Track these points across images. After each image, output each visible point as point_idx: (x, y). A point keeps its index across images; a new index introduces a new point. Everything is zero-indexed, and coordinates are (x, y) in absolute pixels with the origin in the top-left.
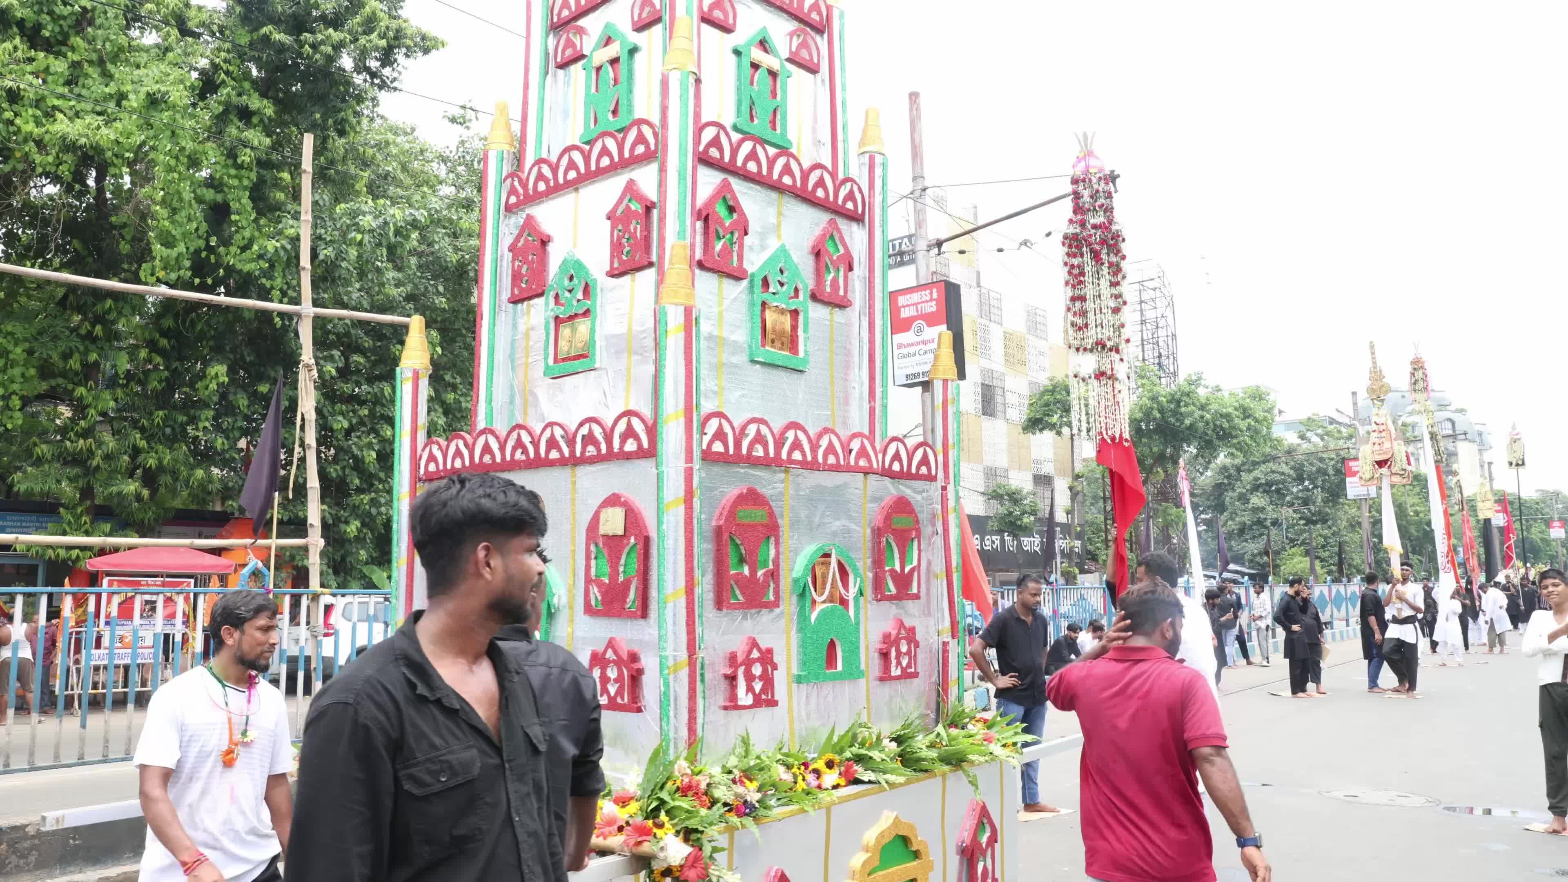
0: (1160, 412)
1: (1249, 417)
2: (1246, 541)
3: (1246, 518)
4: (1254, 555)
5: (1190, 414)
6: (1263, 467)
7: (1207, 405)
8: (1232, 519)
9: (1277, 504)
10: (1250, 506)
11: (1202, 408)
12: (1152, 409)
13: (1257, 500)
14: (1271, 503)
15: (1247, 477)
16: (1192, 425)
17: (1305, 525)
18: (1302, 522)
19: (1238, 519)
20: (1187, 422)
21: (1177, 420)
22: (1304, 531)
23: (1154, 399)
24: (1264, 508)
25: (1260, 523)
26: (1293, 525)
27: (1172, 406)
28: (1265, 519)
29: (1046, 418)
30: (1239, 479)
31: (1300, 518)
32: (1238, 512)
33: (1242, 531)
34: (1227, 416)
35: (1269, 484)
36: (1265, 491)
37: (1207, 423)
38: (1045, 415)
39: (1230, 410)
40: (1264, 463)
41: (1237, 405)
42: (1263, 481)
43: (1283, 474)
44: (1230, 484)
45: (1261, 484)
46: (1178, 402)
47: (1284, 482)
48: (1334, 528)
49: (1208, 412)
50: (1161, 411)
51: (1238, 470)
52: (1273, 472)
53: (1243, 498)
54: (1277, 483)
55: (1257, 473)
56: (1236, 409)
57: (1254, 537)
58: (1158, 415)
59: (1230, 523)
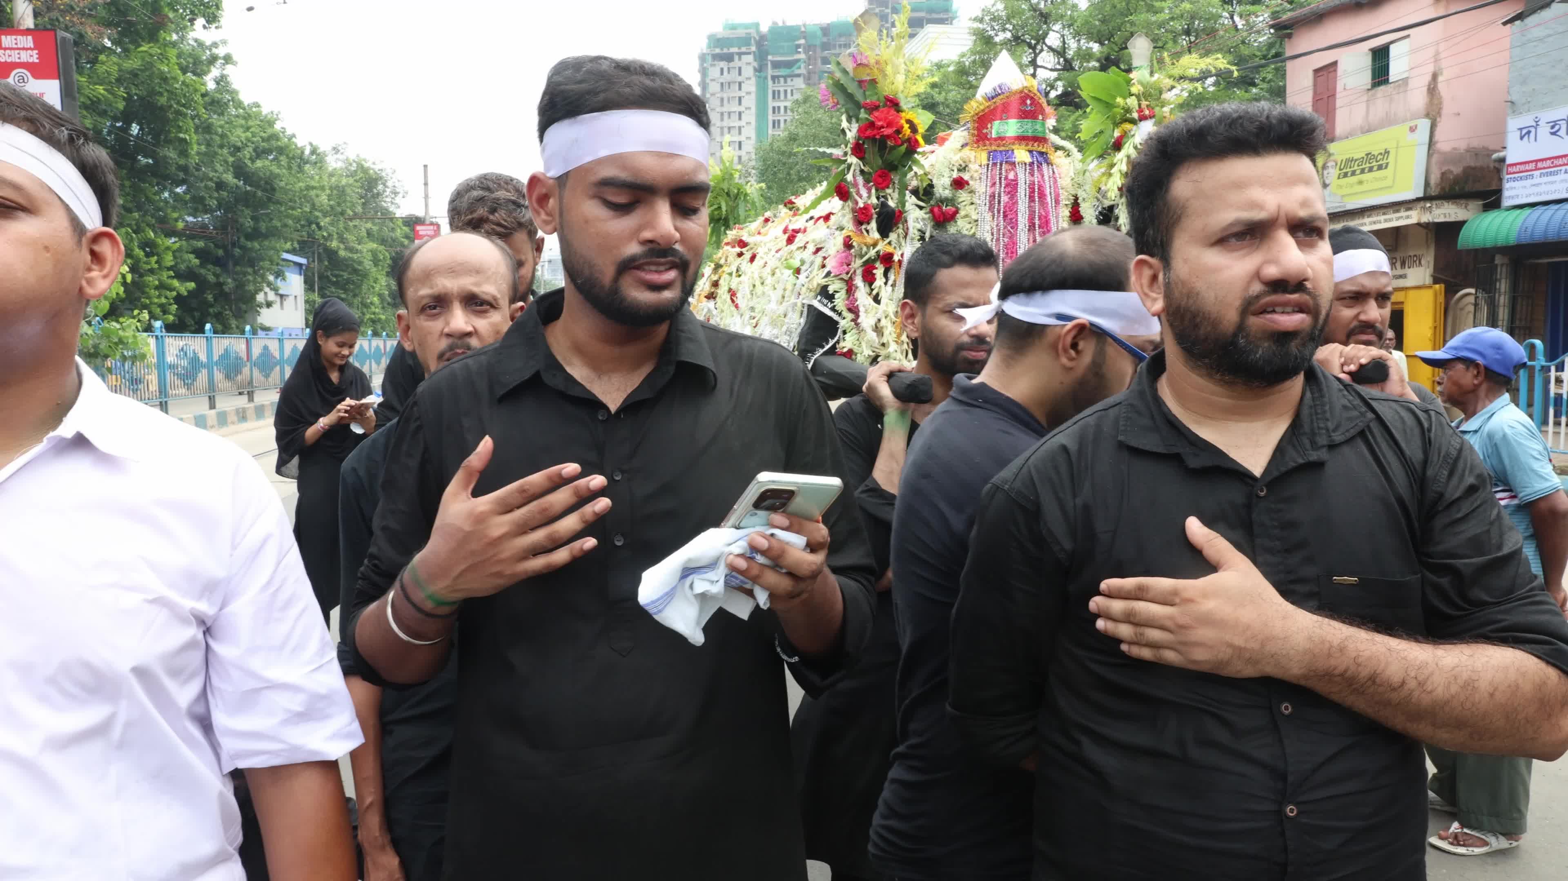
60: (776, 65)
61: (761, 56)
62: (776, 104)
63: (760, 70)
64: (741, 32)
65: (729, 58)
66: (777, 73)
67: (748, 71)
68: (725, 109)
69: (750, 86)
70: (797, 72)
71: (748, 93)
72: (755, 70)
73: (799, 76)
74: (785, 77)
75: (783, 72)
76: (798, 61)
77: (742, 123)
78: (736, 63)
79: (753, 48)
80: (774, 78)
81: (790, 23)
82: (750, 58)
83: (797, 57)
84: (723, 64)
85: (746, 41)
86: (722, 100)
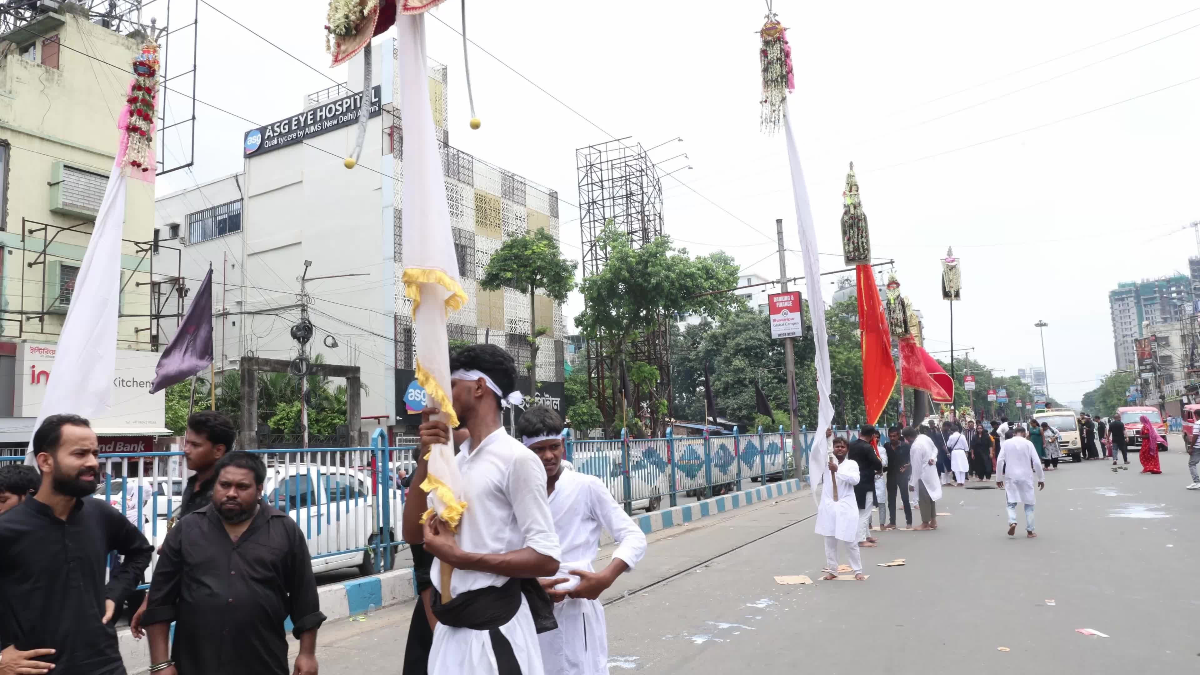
0: (628, 272)
1: (712, 278)
2: (729, 398)
3: (729, 378)
4: (734, 410)
5: (657, 274)
6: (744, 335)
7: (672, 265)
8: (719, 380)
9: (755, 366)
10: (732, 367)
11: (669, 268)
12: (621, 269)
13: (738, 362)
14: (750, 365)
15: (731, 343)
16: (658, 284)
17: (777, 383)
18: (775, 381)
19: (723, 379)
20: (653, 281)
21: (645, 281)
22: (777, 388)
23: (623, 259)
24: (743, 369)
25: (740, 382)
26: (768, 383)
27: (640, 267)
28: (745, 379)
29: (502, 274)
30: (724, 346)
31: (774, 378)
32: (723, 373)
33: (726, 390)
34: (691, 276)
35: (749, 349)
36: (745, 355)
37: (672, 283)
38: (501, 270)
39: (694, 270)
40: (745, 331)
41: (700, 266)
42: (743, 347)
43: (760, 340)
44: (718, 350)
45: (742, 349)
46: (647, 262)
47: (760, 347)
48: (801, 386)
49: (674, 272)
50: (630, 270)
51: (725, 337)
52: (752, 338)
53: (728, 361)
54: (755, 348)
55: (739, 340)
56: (699, 269)
57: (736, 394)
58: (627, 275)
59: (717, 383)
60: (1145, 300)
61: (1138, 297)
62: (1147, 316)
63: (1138, 303)
64: (1127, 289)
65: (1122, 299)
66: (1146, 303)
67: (1132, 304)
68: (1123, 321)
69: (1134, 310)
70: (1155, 302)
71: (1133, 313)
72: (1135, 303)
73: (1156, 303)
74: (1150, 305)
75: (1149, 302)
76: (1155, 298)
77: (1132, 326)
78: (1126, 301)
79: (1133, 295)
80: (1145, 305)
81: (1152, 279)
82: (1132, 299)
83: (1155, 295)
84: (1120, 303)
85: (1130, 291)
86: (1121, 317)
